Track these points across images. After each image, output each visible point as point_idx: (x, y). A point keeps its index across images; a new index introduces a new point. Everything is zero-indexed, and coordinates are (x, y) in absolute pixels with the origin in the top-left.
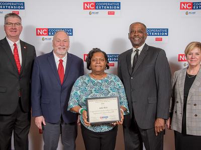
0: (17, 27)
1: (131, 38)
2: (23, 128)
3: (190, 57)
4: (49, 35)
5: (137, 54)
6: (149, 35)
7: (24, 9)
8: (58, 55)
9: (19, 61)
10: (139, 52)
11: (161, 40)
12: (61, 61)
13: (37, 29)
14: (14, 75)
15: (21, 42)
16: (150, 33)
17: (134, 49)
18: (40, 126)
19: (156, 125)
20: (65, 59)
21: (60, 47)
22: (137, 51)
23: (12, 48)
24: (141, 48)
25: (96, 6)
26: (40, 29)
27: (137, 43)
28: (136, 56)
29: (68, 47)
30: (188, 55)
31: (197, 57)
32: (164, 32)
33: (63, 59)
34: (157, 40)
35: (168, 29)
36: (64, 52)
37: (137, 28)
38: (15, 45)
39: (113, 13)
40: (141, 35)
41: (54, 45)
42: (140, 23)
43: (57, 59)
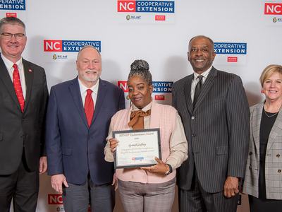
0: (19, 39)
1: (192, 60)
2: (29, 195)
3: (268, 86)
4: (63, 51)
5: (200, 82)
6: (218, 53)
7: (25, 9)
8: (86, 82)
9: (21, 92)
10: (204, 80)
11: (235, 60)
12: (89, 92)
13: (45, 41)
14: (14, 113)
15: (24, 62)
16: (220, 50)
17: (196, 75)
18: (59, 189)
19: (226, 187)
20: (95, 89)
21: (89, 70)
22: (201, 78)
23: (11, 71)
24: (205, 74)
25: (137, 6)
26: (49, 42)
27: (200, 66)
28: (199, 85)
29: (100, 70)
30: (265, 83)
31: (278, 86)
32: (240, 48)
33: (92, 89)
34: (230, 60)
35: (245, 44)
36: (95, 78)
37: (200, 45)
38: (15, 66)
39: (163, 18)
40: (205, 54)
41: (79, 68)
42: (204, 37)
43: (83, 89)
